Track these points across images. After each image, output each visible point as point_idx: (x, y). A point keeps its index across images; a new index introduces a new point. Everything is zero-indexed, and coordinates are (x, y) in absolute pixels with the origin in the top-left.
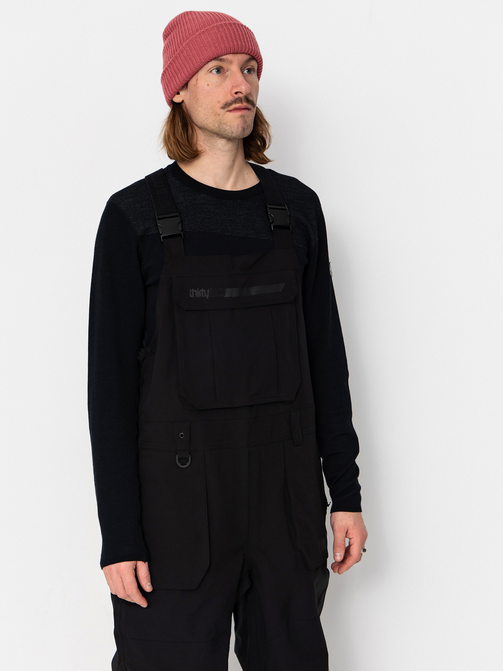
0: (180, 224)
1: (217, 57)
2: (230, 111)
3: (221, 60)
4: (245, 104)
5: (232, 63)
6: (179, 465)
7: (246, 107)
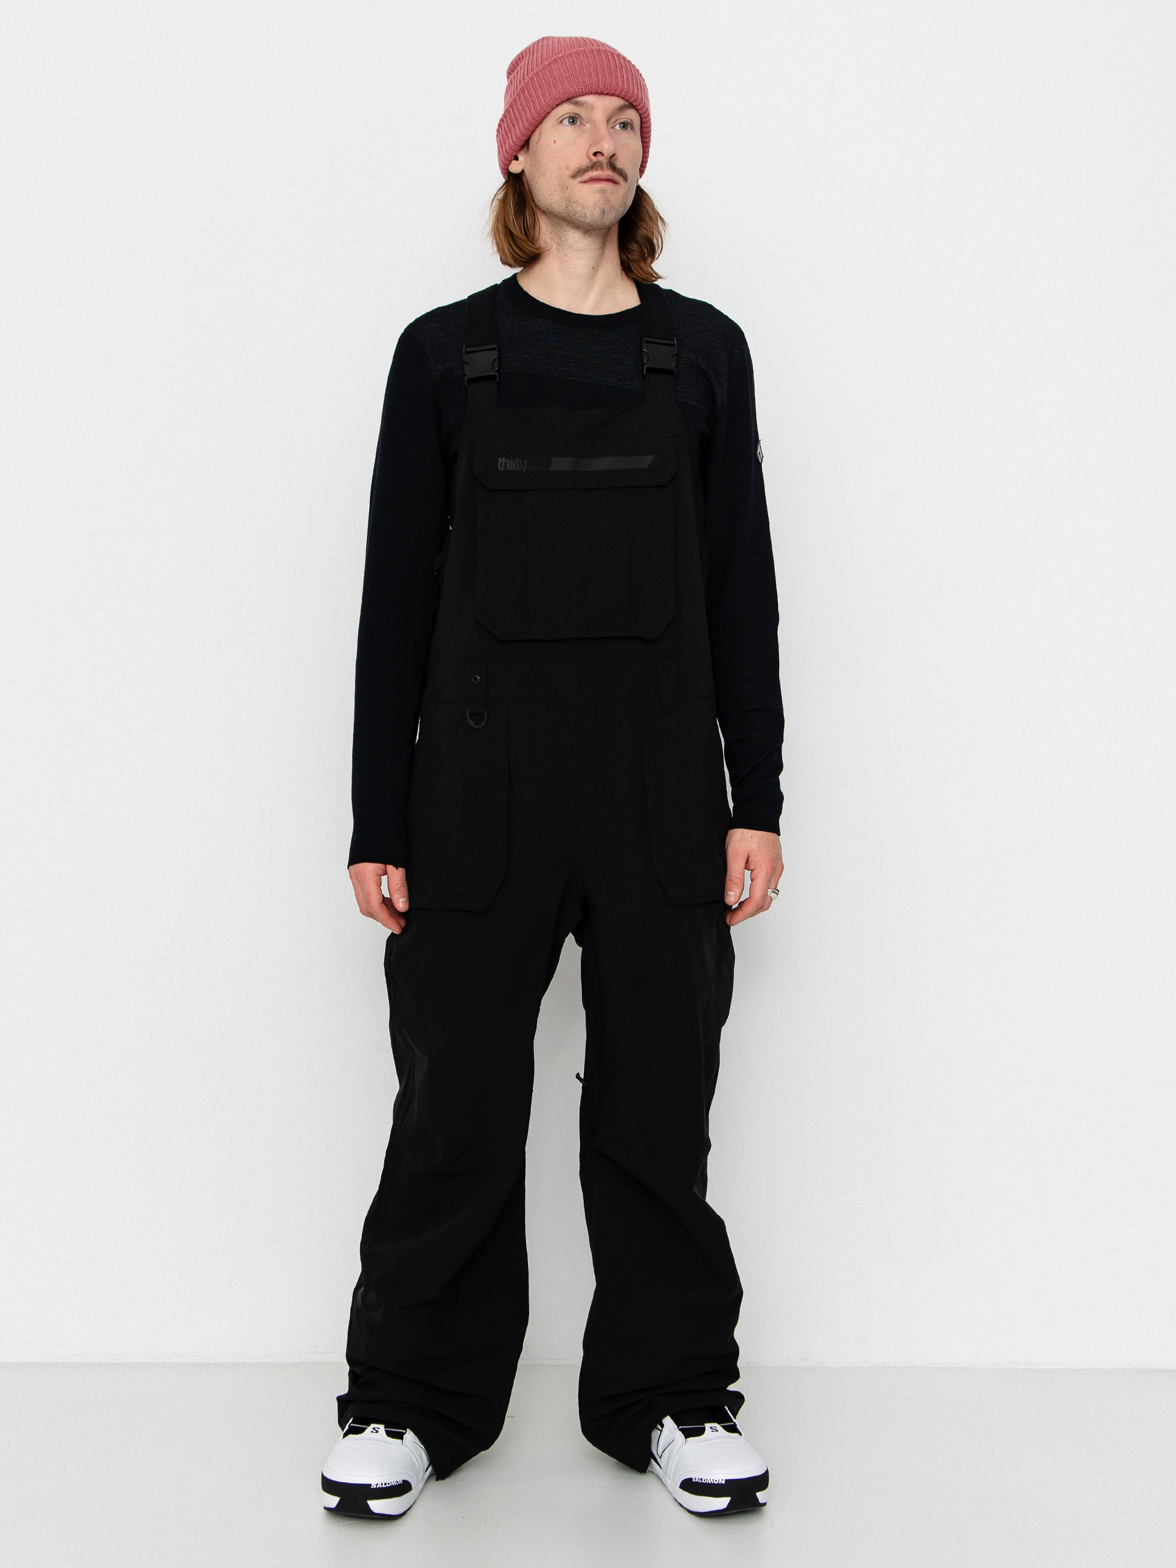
0: (498, 360)
1: (571, 98)
2: (585, 182)
3: (576, 103)
4: (607, 173)
5: (593, 108)
6: (471, 723)
7: (610, 178)
